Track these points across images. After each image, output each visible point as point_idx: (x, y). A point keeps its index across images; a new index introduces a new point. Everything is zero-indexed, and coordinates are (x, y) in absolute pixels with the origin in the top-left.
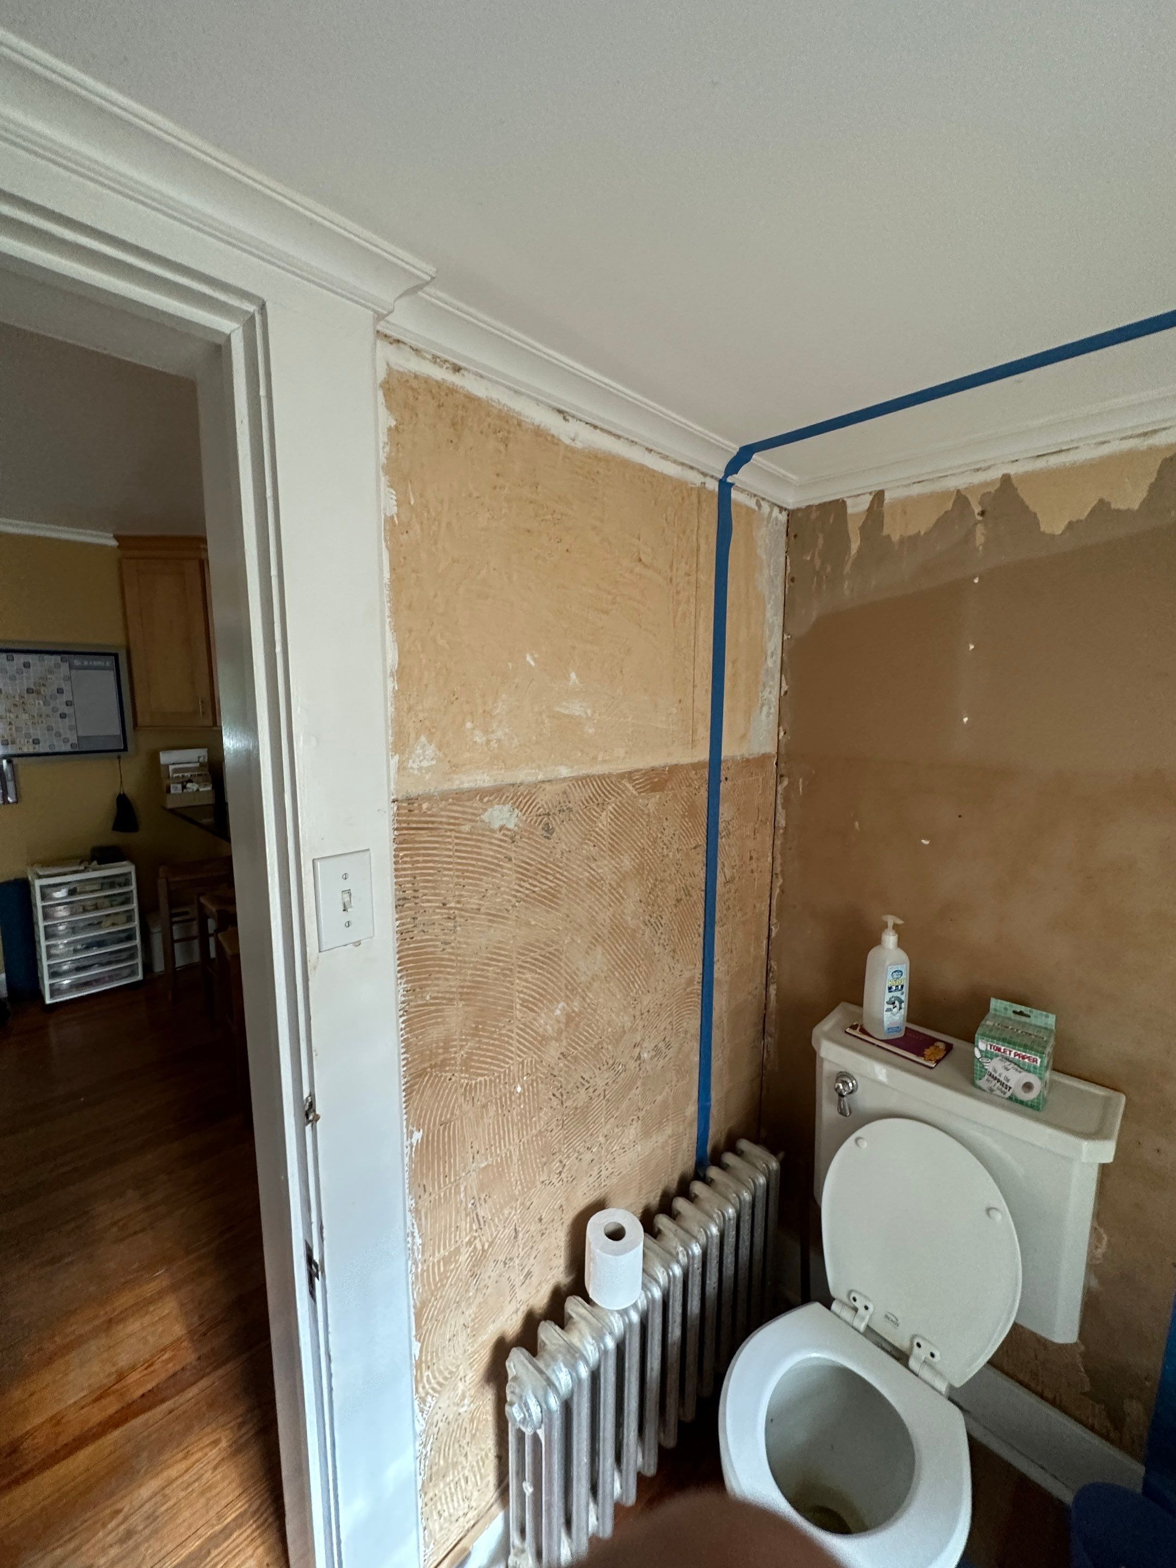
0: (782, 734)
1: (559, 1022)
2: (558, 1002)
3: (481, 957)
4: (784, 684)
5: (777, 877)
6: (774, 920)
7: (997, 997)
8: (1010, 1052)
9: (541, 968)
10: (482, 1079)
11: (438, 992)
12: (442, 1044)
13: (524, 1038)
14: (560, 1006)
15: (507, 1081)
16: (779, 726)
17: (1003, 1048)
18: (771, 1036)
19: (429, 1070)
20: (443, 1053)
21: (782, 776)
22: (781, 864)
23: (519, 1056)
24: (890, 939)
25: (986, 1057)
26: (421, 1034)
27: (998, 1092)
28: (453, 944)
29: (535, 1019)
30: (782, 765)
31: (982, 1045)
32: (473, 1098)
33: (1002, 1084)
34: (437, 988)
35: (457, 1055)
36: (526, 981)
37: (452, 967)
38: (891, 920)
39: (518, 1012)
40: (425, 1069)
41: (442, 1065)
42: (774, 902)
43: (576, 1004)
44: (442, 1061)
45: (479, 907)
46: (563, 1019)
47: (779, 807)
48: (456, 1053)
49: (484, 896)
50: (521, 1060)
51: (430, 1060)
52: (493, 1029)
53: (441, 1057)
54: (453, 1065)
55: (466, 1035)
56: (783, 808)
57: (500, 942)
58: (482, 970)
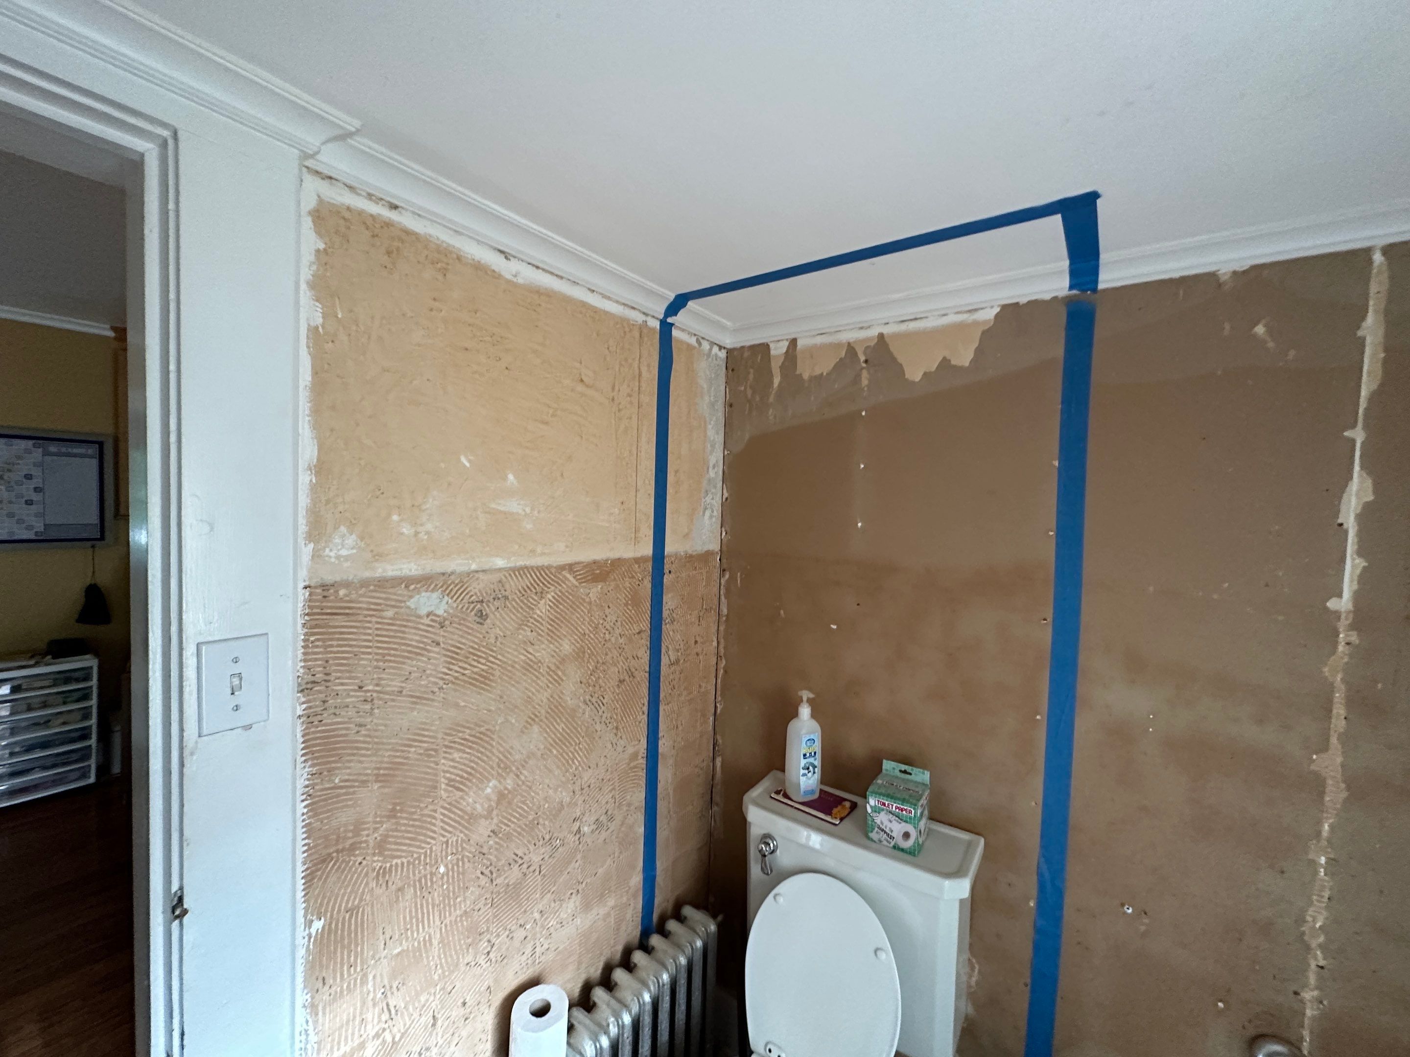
0: (724, 534)
1: (490, 800)
2: (489, 781)
3: (402, 739)
4: (725, 491)
5: (721, 660)
6: (719, 698)
7: (888, 759)
8: (892, 805)
9: (470, 748)
10: (399, 861)
11: (350, 774)
12: (352, 828)
13: (450, 818)
14: (491, 784)
15: (428, 861)
16: (721, 527)
17: (887, 803)
18: (717, 805)
19: (335, 855)
20: (353, 837)
21: (724, 570)
22: (724, 648)
23: (444, 836)
24: (805, 711)
25: (875, 812)
26: (328, 818)
27: (885, 843)
28: (369, 727)
29: (462, 798)
30: (724, 561)
31: (872, 801)
32: (387, 881)
33: (888, 835)
34: (348, 771)
35: (369, 838)
36: (453, 760)
37: (368, 749)
38: (806, 695)
39: (442, 792)
40: (330, 854)
41: (353, 848)
42: (719, 681)
43: (509, 781)
44: (352, 845)
45: (400, 689)
46: (494, 797)
47: (723, 598)
48: (368, 835)
49: (407, 679)
50: (445, 839)
51: (337, 844)
52: (414, 810)
53: (350, 842)
54: (364, 848)
55: (381, 816)
56: (726, 598)
57: (425, 723)
58: (403, 751)
